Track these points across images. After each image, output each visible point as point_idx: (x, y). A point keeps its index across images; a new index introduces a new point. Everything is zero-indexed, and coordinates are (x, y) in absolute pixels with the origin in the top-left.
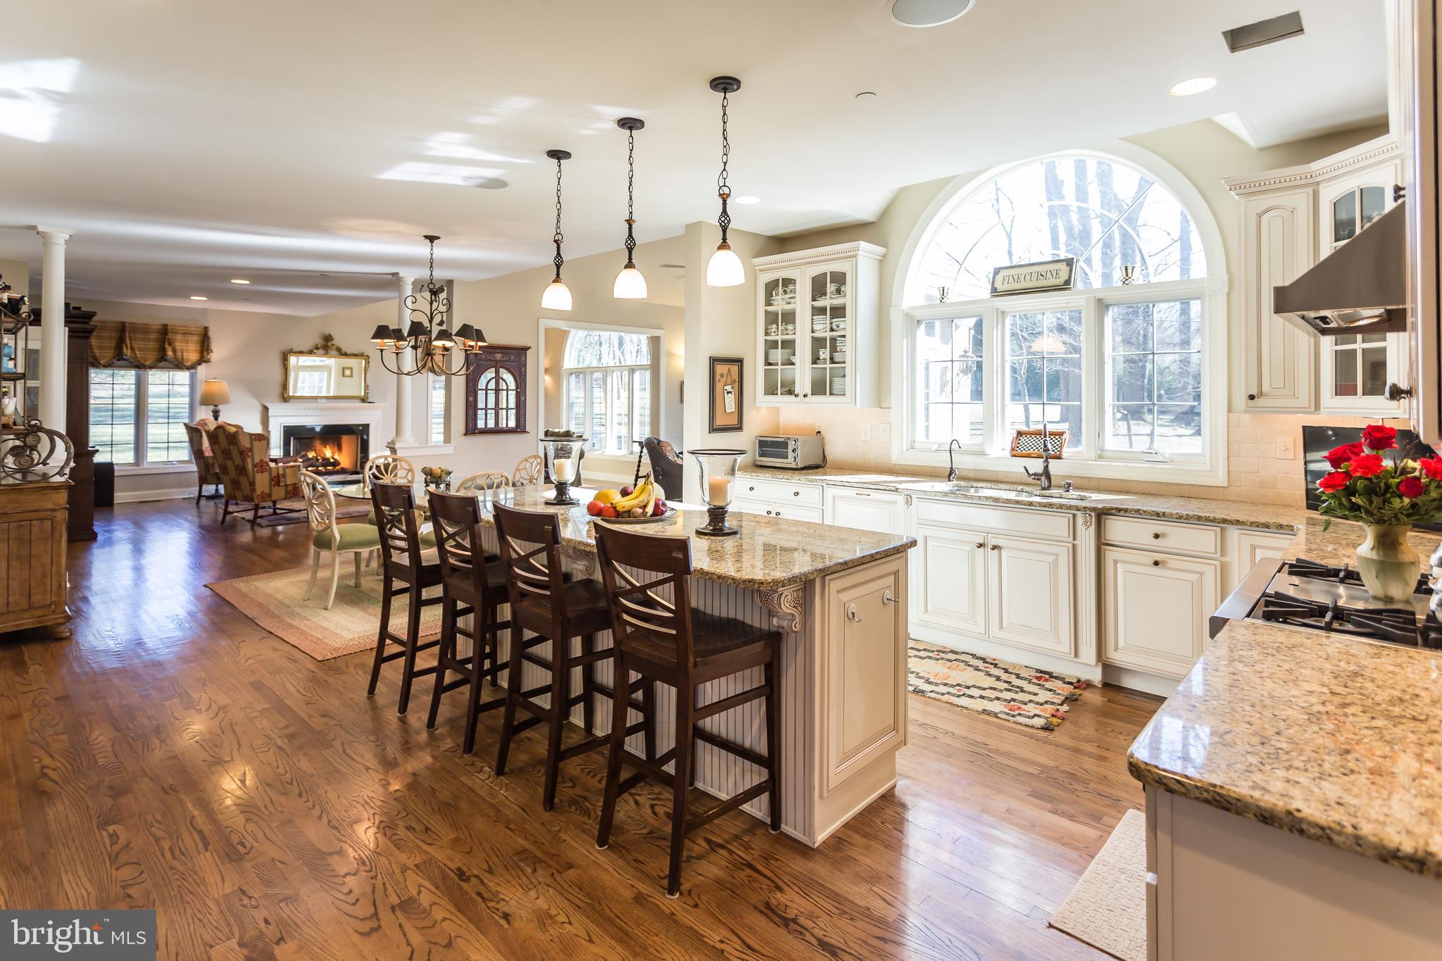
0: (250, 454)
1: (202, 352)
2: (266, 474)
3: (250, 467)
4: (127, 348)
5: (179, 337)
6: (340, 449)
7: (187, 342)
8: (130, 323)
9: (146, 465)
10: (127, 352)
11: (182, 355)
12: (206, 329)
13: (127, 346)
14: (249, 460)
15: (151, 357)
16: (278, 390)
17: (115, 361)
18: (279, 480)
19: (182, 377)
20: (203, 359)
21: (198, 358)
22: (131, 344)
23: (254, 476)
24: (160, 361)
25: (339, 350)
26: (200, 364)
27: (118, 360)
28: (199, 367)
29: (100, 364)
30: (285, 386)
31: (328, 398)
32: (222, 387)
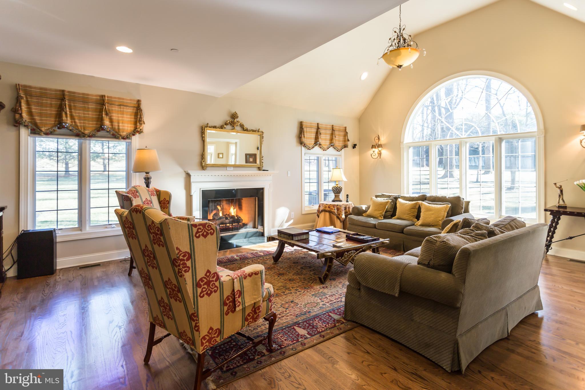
0: (189, 263)
1: (135, 123)
2: (215, 296)
3: (189, 288)
4: (66, 117)
5: (115, 108)
6: (240, 208)
7: (123, 113)
8: (69, 92)
9: (88, 229)
10: (68, 121)
11: (119, 126)
12: (139, 101)
13: (66, 113)
14: (188, 276)
15: (90, 127)
16: (197, 159)
17: (56, 129)
18: (234, 301)
19: (121, 146)
20: (136, 131)
21: (132, 129)
22: (71, 112)
23: (196, 303)
24: (98, 131)
25: (242, 126)
26: (134, 135)
27: (59, 128)
28: (133, 137)
29: (41, 131)
30: (203, 156)
31: (235, 166)
32: (153, 155)
